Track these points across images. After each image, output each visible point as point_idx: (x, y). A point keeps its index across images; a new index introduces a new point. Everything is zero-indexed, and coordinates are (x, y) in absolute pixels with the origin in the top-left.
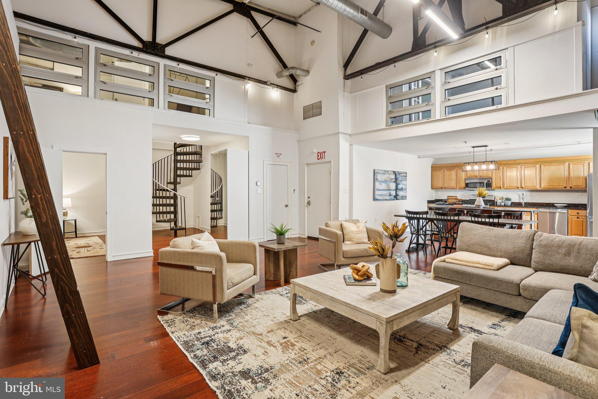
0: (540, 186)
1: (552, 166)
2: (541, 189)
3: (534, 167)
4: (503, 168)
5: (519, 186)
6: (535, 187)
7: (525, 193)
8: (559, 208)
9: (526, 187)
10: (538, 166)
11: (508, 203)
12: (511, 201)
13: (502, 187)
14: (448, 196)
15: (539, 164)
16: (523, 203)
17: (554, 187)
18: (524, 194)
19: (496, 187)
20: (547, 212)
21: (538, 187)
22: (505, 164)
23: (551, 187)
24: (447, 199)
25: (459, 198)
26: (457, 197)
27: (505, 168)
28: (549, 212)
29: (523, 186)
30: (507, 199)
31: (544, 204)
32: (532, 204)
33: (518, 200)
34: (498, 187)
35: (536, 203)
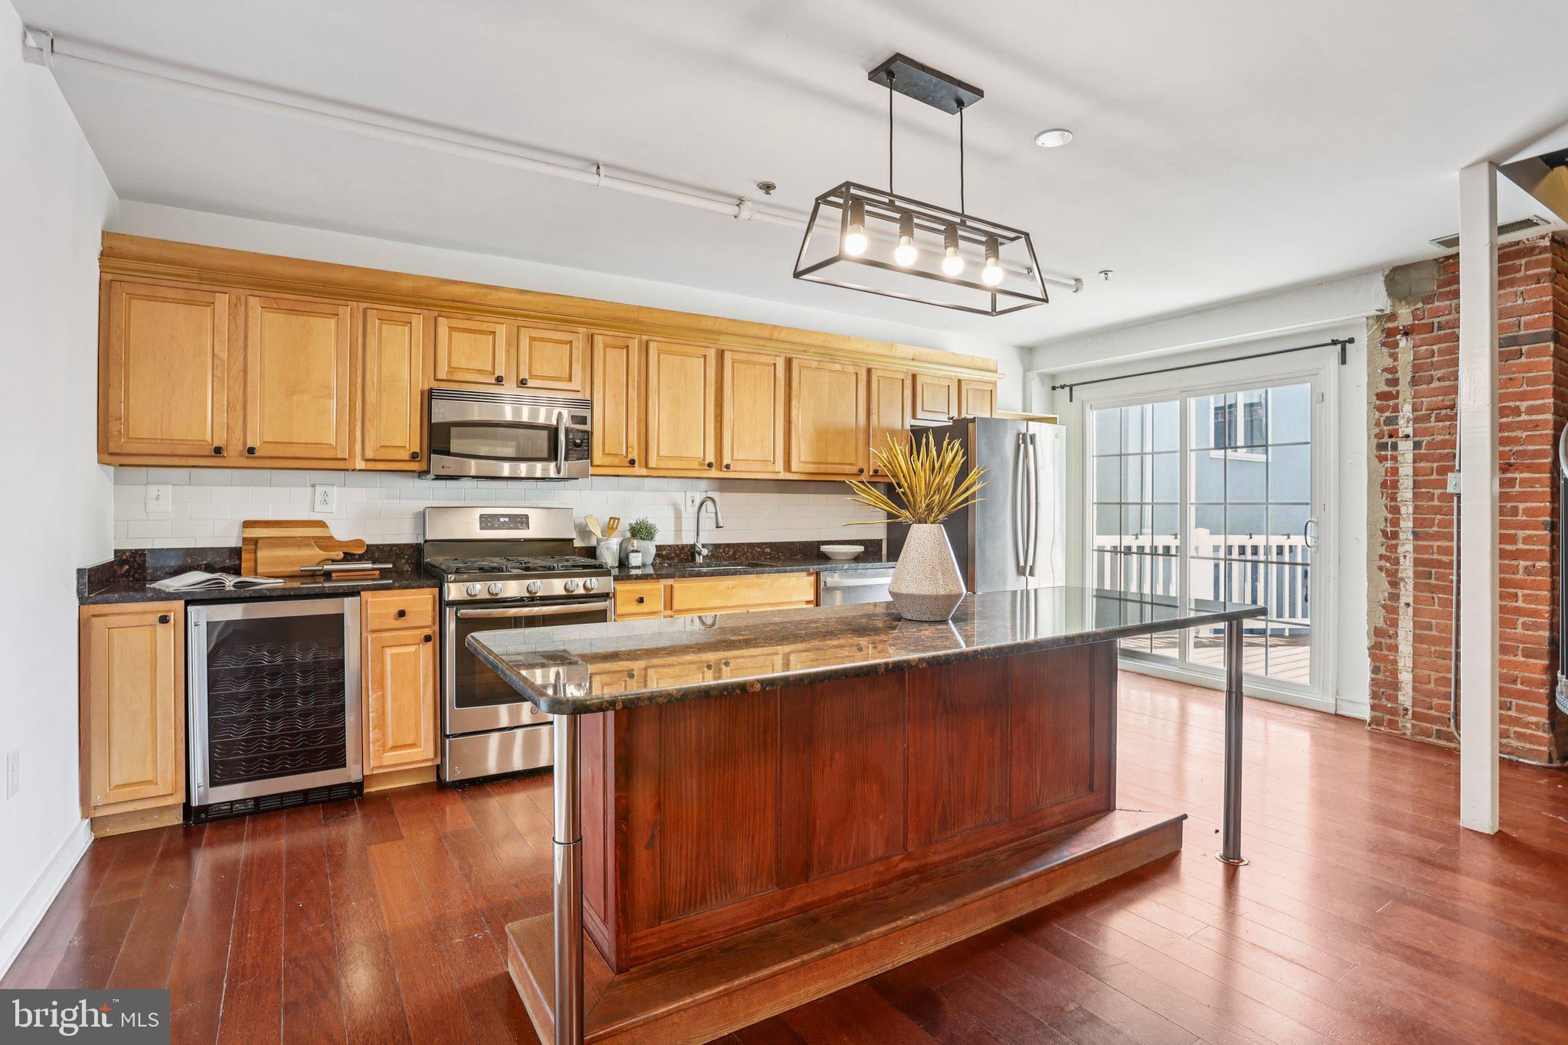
0: (788, 461)
1: (822, 373)
2: (789, 476)
3: (768, 364)
4: (644, 350)
5: (711, 457)
6: (769, 467)
9: (740, 466)
10: (781, 363)
12: (655, 541)
13: (637, 461)
14: (247, 524)
16: (700, 546)
17: (829, 468)
19: (608, 461)
21: (780, 468)
23: (822, 469)
25: (341, 532)
26: (321, 524)
27: (653, 352)
29: (729, 458)
30: (641, 531)
31: (765, 548)
32: (728, 552)
33: (673, 533)
34: (616, 461)
35: (739, 545)
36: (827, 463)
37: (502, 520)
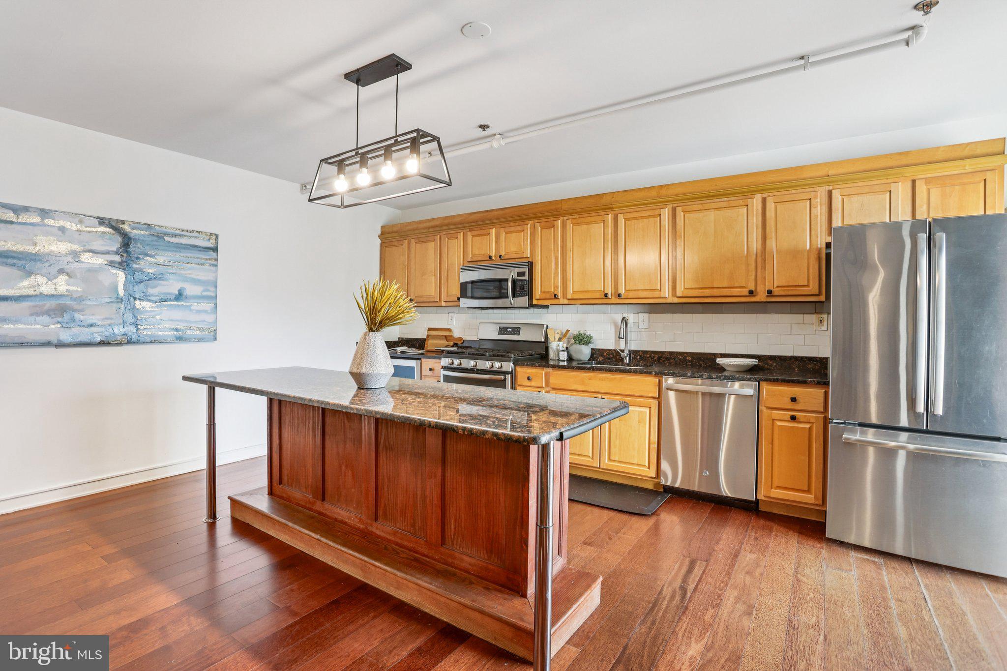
0: (674, 288)
1: (708, 213)
2: (676, 300)
3: (654, 216)
4: (564, 226)
5: (609, 291)
6: (656, 294)
7: (631, 318)
8: (733, 379)
9: (631, 295)
10: (666, 213)
11: (580, 352)
12: (592, 346)
13: (560, 295)
14: (430, 329)
15: (670, 206)
16: (627, 352)
17: (716, 292)
18: (630, 322)
19: (543, 296)
20: (697, 393)
21: (667, 295)
22: (570, 213)
23: (707, 292)
24: (425, 337)
25: (457, 334)
26: (449, 330)
27: (569, 226)
28: (704, 394)
29: (622, 291)
30: (582, 339)
31: (686, 357)
32: (654, 357)
33: (614, 341)
34: (548, 296)
35: (663, 353)
36: (713, 288)
37: (508, 330)
